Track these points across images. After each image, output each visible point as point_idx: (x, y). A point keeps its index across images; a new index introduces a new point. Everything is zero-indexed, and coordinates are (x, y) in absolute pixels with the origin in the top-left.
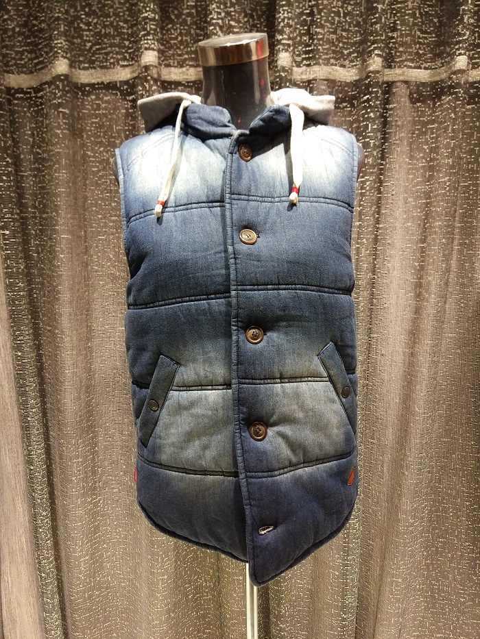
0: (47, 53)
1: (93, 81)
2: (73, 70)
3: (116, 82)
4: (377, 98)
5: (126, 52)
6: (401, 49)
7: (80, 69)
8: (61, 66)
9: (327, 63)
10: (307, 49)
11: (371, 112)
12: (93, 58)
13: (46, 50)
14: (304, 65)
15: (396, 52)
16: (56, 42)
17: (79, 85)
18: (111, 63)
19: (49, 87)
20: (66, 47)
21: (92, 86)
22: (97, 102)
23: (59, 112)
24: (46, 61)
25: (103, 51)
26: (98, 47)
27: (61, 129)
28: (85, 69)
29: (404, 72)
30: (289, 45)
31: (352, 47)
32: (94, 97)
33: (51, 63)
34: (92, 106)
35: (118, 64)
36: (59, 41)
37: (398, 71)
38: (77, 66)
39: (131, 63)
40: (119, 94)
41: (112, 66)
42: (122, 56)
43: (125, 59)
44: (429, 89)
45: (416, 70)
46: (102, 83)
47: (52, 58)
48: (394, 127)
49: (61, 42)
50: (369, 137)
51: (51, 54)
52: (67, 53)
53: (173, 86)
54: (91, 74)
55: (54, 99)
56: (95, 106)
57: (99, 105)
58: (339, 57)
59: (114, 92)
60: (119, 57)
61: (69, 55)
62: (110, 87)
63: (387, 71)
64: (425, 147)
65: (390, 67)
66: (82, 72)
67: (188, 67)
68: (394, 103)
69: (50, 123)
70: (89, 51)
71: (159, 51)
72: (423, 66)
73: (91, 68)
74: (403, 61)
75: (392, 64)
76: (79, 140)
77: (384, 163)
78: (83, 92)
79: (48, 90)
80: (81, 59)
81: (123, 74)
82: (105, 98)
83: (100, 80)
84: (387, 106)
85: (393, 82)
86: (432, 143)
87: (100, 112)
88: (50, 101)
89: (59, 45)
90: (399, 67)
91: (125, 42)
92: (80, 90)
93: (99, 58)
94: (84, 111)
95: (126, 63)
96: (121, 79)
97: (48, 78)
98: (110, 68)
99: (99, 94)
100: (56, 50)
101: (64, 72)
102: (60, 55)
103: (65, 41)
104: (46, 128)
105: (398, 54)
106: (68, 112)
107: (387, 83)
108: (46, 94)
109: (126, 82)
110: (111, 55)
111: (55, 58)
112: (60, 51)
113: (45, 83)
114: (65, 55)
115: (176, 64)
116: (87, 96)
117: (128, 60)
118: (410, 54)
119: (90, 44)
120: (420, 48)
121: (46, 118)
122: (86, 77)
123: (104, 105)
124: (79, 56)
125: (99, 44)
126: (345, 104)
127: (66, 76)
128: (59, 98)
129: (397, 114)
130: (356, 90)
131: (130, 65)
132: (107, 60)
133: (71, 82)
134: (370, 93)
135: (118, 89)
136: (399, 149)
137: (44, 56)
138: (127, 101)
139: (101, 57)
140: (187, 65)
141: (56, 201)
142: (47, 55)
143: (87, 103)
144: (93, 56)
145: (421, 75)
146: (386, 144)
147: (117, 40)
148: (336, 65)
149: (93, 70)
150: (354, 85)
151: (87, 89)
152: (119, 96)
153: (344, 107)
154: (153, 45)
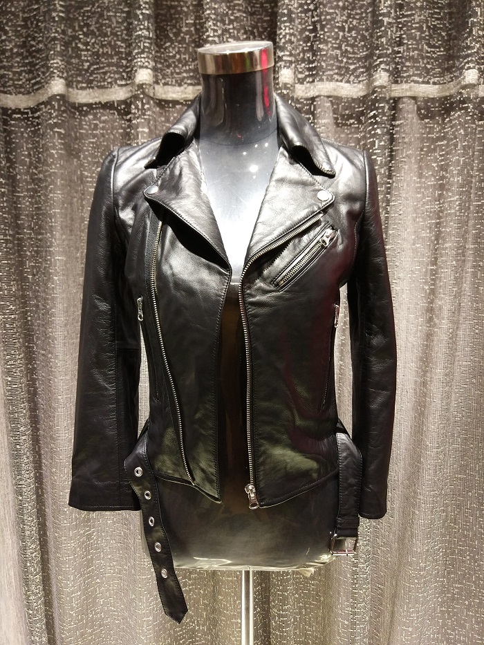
0: (44, 73)
1: (91, 101)
2: (70, 90)
3: (113, 102)
4: (384, 114)
5: (124, 71)
6: (408, 64)
7: (78, 89)
8: (57, 86)
9: (331, 79)
10: (311, 66)
11: (378, 128)
12: (91, 78)
13: (42, 70)
14: (307, 82)
15: (402, 67)
16: (52, 62)
17: (77, 105)
18: (108, 83)
19: (46, 107)
20: (63, 66)
21: (90, 106)
22: (95, 122)
23: (54, 132)
24: (43, 81)
25: (101, 71)
26: (95, 67)
27: (56, 149)
28: (82, 88)
29: (410, 87)
30: (291, 62)
31: (358, 62)
32: (91, 117)
33: (47, 83)
34: (90, 126)
35: (116, 83)
36: (55, 61)
37: (405, 86)
38: (74, 86)
39: (128, 82)
40: (116, 114)
41: (109, 86)
42: (119, 76)
43: (122, 78)
44: (437, 105)
45: (423, 85)
46: (100, 103)
47: (48, 78)
48: (401, 144)
49: (57, 62)
50: (375, 154)
51: (47, 74)
52: (63, 73)
53: (171, 105)
54: (89, 94)
55: (50, 119)
56: (92, 126)
57: (96, 125)
58: (344, 73)
59: (112, 112)
60: (117, 76)
61: (65, 75)
62: (108, 106)
63: (394, 87)
64: (434, 165)
65: (396, 82)
66: (80, 92)
67: (186, 86)
68: (400, 120)
69: (45, 144)
70: (87, 71)
71: (155, 69)
72: (431, 81)
73: (89, 88)
74: (409, 76)
75: (399, 79)
76: (75, 160)
77: (391, 181)
78: (80, 112)
79: (44, 110)
80: (79, 79)
81: (119, 94)
82: (103, 118)
83: (97, 100)
84: (393, 123)
85: (400, 98)
86: (442, 160)
87: (98, 132)
88: (47, 121)
89: (55, 65)
90: (406, 82)
91: (123, 61)
92: (78, 108)
93: (97, 77)
94: (81, 131)
95: (123, 83)
96: (118, 99)
97: (44, 98)
98: (107, 88)
99: (97, 113)
100: (52, 69)
101: (60, 92)
102: (56, 75)
103: (61, 61)
104: (42, 148)
105: (405, 69)
106: (63, 132)
107: (394, 99)
108: (42, 114)
109: (124, 102)
110: (109, 74)
111: (51, 77)
112: (55, 71)
113: (43, 103)
114: (61, 75)
115: (174, 83)
116: (85, 116)
117: (126, 80)
118: (417, 68)
119: (88, 64)
120: (428, 63)
121: (42, 139)
122: (83, 96)
123: (101, 125)
124: (77, 75)
125: (98, 63)
126: (352, 121)
127: (62, 96)
128: (54, 118)
129: (405, 131)
130: (363, 106)
131: (127, 84)
132: (104, 80)
133: (68, 102)
134: (377, 109)
135: (116, 109)
136: (406, 167)
137: (41, 76)
138: (125, 120)
139: (99, 76)
140: (185, 83)
141: (52, 222)
142: (44, 75)
143: (84, 123)
144: (91, 75)
145: (430, 90)
146: (393, 162)
147: (114, 60)
148: (341, 81)
149: (91, 90)
150: (360, 101)
151: (85, 108)
152: (116, 116)
153: (351, 124)
154: (146, 64)
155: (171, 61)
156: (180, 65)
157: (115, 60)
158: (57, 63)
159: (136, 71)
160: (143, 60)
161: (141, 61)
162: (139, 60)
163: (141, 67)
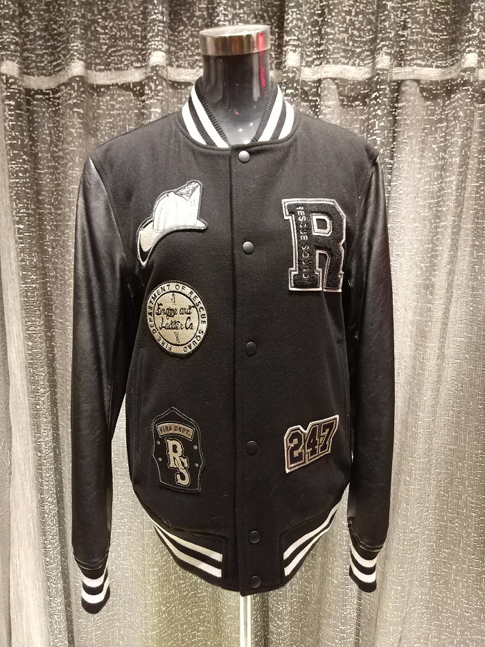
0: (64, 55)
1: (108, 83)
2: (89, 71)
3: (129, 83)
4: (385, 95)
5: (140, 54)
6: (411, 47)
7: (96, 71)
8: (77, 68)
9: (336, 62)
10: (318, 49)
11: (378, 109)
12: (109, 60)
13: (63, 52)
14: (315, 66)
15: (406, 51)
16: (72, 45)
17: (95, 86)
18: (125, 65)
19: (66, 88)
20: (82, 49)
21: (107, 87)
22: (112, 103)
23: (74, 112)
24: (63, 63)
25: (118, 54)
26: (113, 49)
27: (76, 129)
28: (100, 70)
29: (413, 71)
30: (297, 46)
31: (365, 45)
32: (108, 98)
33: (67, 65)
34: (107, 106)
35: (132, 65)
36: (75, 44)
37: (408, 69)
38: (93, 68)
39: (144, 65)
40: (132, 95)
41: (126, 68)
42: (135, 58)
43: (138, 61)
44: (439, 88)
45: (426, 68)
46: (117, 84)
47: (69, 60)
48: (402, 126)
50: (375, 134)
51: (68, 56)
52: (82, 56)
53: (183, 87)
54: (107, 76)
55: (70, 99)
56: (109, 107)
57: (113, 106)
58: (350, 56)
59: (128, 93)
60: (133, 58)
61: (84, 57)
62: (125, 87)
63: (396, 70)
64: (434, 146)
65: (400, 65)
66: (99, 73)
67: (198, 68)
68: (403, 102)
69: (65, 123)
70: (105, 53)
71: (168, 52)
72: (434, 65)
73: (107, 70)
74: (412, 59)
75: (402, 62)
76: (93, 139)
77: (392, 162)
78: (98, 93)
79: (64, 91)
80: (98, 61)
81: (134, 76)
82: (119, 99)
83: (114, 82)
84: (396, 105)
85: (402, 81)
86: (441, 142)
87: (114, 112)
88: (66, 101)
89: (75, 48)
90: (409, 65)
91: (139, 44)
92: (97, 89)
93: (114, 60)
94: (99, 111)
95: (139, 65)
96: (134, 81)
97: (64, 79)
98: (122, 70)
99: (114, 95)
100: (72, 52)
101: (79, 74)
102: (75, 58)
103: (81, 44)
104: (62, 127)
105: (408, 52)
106: (82, 111)
107: (397, 81)
108: (62, 95)
109: (140, 84)
110: (125, 57)
111: (71, 60)
112: (75, 53)
113: (64, 84)
114: (80, 57)
115: (187, 65)
116: (101, 96)
117: (141, 62)
118: (421, 52)
119: (106, 47)
120: (432, 47)
121: (62, 119)
122: (101, 78)
123: (118, 106)
124: (96, 58)
125: (115, 46)
126: (357, 103)
127: (82, 77)
128: (74, 98)
129: (406, 113)
130: (368, 89)
131: (142, 66)
132: (122, 62)
133: (87, 83)
134: (378, 90)
135: (131, 90)
136: (407, 148)
137: (62, 58)
138: (140, 101)
139: (116, 59)
140: (197, 66)
141: (70, 198)
142: (64, 57)
143: (102, 104)
144: (109, 58)
145: (432, 74)
146: (394, 143)
148: (348, 64)
149: (109, 72)
150: (366, 83)
151: (102, 90)
152: (132, 97)
153: (356, 106)
154: (160, 47)
155: (183, 44)
156: (193, 48)
157: (132, 43)
158: (77, 46)
159: (150, 53)
160: (157, 43)
161: (155, 44)
162: (153, 43)
163: (155, 50)
